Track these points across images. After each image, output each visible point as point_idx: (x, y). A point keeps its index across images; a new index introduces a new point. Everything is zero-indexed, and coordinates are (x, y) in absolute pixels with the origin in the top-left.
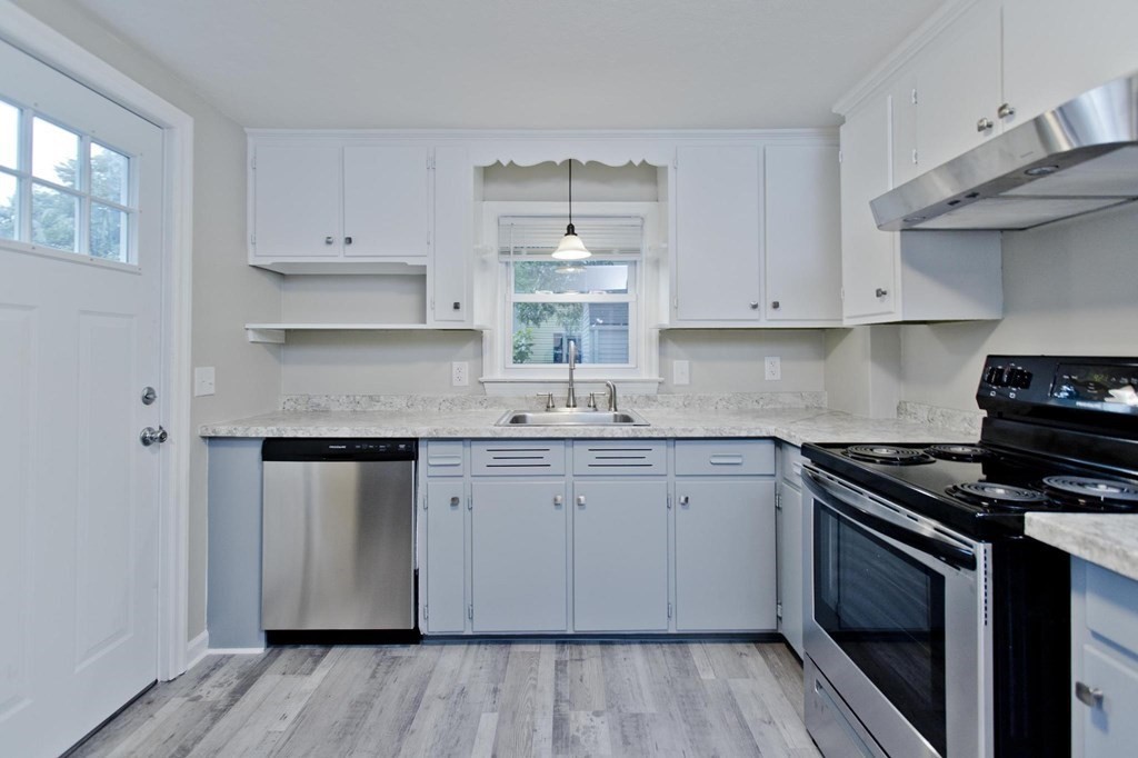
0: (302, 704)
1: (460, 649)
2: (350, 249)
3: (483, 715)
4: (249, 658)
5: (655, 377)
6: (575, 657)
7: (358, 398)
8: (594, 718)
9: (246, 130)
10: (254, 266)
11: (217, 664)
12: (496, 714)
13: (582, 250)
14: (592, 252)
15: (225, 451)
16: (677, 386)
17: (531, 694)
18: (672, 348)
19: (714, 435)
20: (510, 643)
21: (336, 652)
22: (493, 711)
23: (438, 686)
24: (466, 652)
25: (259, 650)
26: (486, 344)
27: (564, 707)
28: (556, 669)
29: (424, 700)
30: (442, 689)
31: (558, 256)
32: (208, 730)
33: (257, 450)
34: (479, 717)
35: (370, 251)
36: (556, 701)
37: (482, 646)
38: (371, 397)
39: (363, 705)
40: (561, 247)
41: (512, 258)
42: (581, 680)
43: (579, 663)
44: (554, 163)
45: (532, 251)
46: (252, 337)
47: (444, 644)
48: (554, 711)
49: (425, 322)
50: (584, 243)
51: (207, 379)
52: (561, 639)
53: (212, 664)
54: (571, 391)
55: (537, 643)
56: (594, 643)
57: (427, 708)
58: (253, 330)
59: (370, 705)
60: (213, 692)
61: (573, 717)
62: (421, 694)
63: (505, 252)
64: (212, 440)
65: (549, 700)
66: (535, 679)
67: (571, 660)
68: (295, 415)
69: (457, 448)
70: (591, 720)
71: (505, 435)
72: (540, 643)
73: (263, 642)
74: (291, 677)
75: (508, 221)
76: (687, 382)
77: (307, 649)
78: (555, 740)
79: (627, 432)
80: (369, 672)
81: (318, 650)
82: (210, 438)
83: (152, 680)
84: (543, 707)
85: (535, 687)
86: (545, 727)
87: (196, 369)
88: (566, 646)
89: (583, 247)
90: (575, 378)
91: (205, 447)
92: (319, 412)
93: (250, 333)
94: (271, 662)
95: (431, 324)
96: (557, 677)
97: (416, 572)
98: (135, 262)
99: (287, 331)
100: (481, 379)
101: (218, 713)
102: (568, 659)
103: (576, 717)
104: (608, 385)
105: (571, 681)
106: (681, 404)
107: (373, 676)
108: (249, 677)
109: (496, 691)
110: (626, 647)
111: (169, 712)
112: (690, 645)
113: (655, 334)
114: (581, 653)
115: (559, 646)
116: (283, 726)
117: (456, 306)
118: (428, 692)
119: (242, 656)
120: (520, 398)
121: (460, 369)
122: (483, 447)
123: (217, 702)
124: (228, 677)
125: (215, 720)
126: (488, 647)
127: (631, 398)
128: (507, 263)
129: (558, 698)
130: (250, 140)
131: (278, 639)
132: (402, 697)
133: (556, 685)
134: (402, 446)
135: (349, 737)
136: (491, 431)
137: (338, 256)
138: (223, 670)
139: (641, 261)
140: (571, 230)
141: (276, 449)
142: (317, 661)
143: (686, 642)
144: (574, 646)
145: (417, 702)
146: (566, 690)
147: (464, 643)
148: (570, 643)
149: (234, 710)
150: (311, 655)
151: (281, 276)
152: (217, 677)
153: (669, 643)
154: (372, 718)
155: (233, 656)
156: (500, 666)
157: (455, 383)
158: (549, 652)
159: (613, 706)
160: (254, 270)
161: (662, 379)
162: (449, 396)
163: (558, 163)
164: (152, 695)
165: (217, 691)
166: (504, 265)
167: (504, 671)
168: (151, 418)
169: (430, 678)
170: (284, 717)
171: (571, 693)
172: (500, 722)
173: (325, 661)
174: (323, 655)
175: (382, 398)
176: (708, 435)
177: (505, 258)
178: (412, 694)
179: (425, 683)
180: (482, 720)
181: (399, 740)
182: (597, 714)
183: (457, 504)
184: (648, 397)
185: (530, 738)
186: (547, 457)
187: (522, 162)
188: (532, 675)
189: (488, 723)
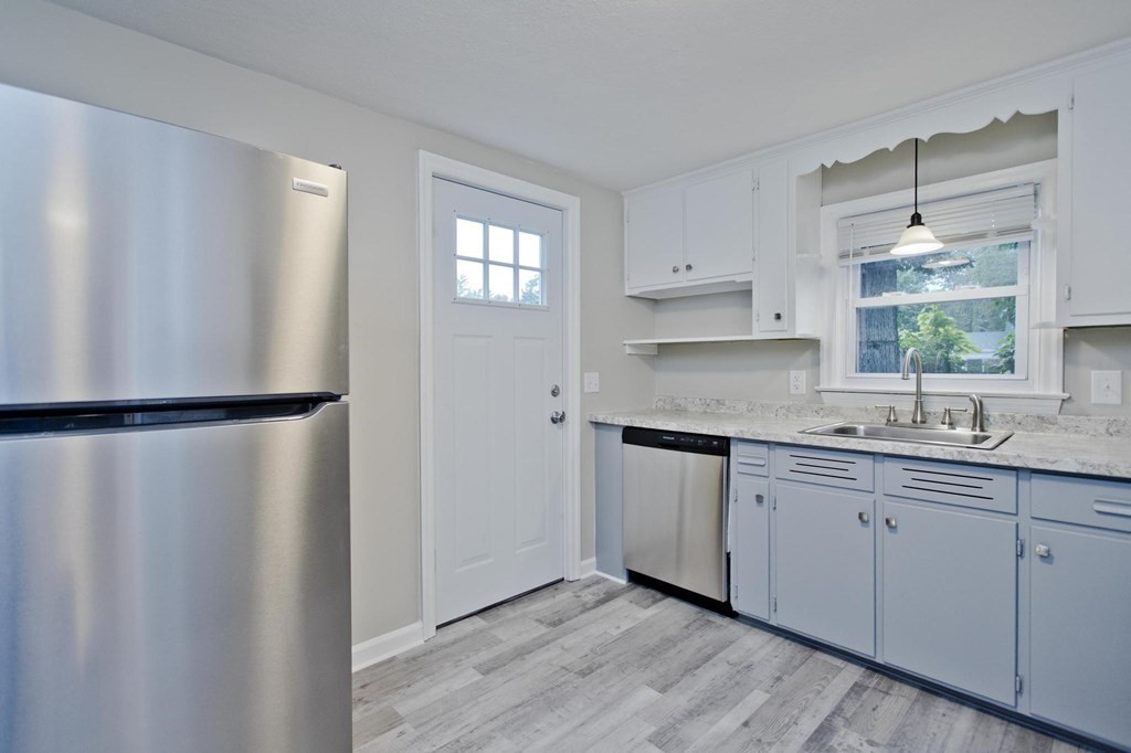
0: (633, 625)
1: (765, 636)
2: (691, 275)
3: (756, 691)
4: (616, 584)
5: (1056, 391)
6: (880, 687)
7: (708, 401)
8: (865, 744)
9: (623, 193)
10: (630, 296)
11: (599, 581)
12: (768, 696)
13: (932, 242)
14: (943, 242)
15: (604, 433)
16: (1095, 405)
17: (810, 696)
18: (1086, 351)
19: (1095, 472)
20: (817, 649)
21: (670, 601)
22: (767, 692)
23: (733, 654)
24: (770, 640)
25: (623, 581)
26: (823, 354)
27: (838, 722)
28: (852, 689)
29: (715, 659)
30: (733, 657)
31: (899, 252)
32: (576, 616)
33: (619, 435)
34: (752, 691)
35: (709, 273)
36: (833, 713)
37: (788, 642)
38: (718, 401)
39: (669, 642)
40: (902, 241)
41: (852, 261)
42: (874, 709)
43: (882, 694)
44: (887, 149)
45: (874, 249)
46: (628, 350)
47: (755, 627)
48: (826, 719)
49: (751, 334)
50: (933, 232)
51: (593, 382)
52: (873, 667)
53: (595, 580)
54: (919, 405)
55: (845, 660)
56: (914, 686)
57: (714, 665)
58: (630, 345)
59: (675, 645)
60: (588, 596)
61: (842, 733)
62: (715, 654)
63: (844, 256)
64: (597, 424)
65: (826, 708)
66: (824, 687)
67: (875, 688)
68: (662, 411)
69: (763, 450)
70: (861, 745)
71: (805, 443)
72: (849, 661)
73: (625, 576)
74: (633, 606)
75: (848, 222)
76: (1119, 402)
77: (653, 592)
78: (811, 740)
79: (951, 454)
80: (686, 623)
81: (659, 595)
82: (596, 423)
83: (560, 577)
84: (817, 711)
85: (819, 692)
86: (808, 725)
87: (586, 374)
88: (877, 675)
89: (931, 237)
90: (924, 389)
91: (593, 430)
92: (679, 411)
93: (627, 347)
94: (627, 592)
95: (756, 336)
96: (848, 695)
97: (728, 554)
98: (545, 304)
99: (659, 345)
100: (817, 388)
101: (585, 609)
102: (872, 686)
103: (845, 734)
104: (972, 400)
105: (862, 705)
106: (1102, 430)
107: (687, 627)
108: (610, 596)
109: (779, 679)
110: (952, 705)
111: (563, 597)
112: (1056, 742)
113: (1057, 335)
114: (890, 687)
115: (868, 672)
116: (615, 633)
117: (778, 317)
118: (721, 655)
119: (612, 582)
120: (861, 409)
121: (798, 378)
122: (786, 452)
123: (587, 603)
124: (599, 590)
125: (582, 612)
126: (793, 644)
127: (1013, 417)
128: (848, 267)
129: (838, 711)
130: (626, 200)
131: (636, 579)
132: (699, 650)
133: (843, 701)
134: (715, 443)
135: (650, 658)
136: (791, 437)
137: (683, 281)
138: (600, 586)
139: (1036, 241)
140: (916, 220)
141: (633, 435)
142: (654, 602)
143: (1053, 737)
144: (886, 678)
145: (708, 658)
146: (850, 708)
147: (772, 633)
148: (884, 674)
149: (594, 611)
150: (653, 597)
151: (654, 302)
152: (594, 589)
153: (1022, 725)
154: (672, 653)
155: (607, 580)
156: (795, 663)
157: (792, 392)
158: (854, 673)
159: (895, 746)
160: (629, 299)
161: (1066, 395)
162: (786, 403)
163: (891, 149)
164: (559, 585)
165: (590, 597)
166: (845, 269)
167: (797, 668)
168: (555, 406)
169: (728, 646)
170: (618, 627)
171: (855, 714)
172: (768, 703)
173: (660, 604)
174: (660, 600)
175: (727, 403)
176: (1084, 471)
177: (845, 262)
178: (709, 651)
179: (722, 648)
180: (752, 694)
181: (682, 675)
182: (871, 743)
183: (761, 502)
184: (1041, 418)
185: (787, 726)
186: (853, 471)
187: (846, 159)
188: (823, 683)
189: (757, 698)
